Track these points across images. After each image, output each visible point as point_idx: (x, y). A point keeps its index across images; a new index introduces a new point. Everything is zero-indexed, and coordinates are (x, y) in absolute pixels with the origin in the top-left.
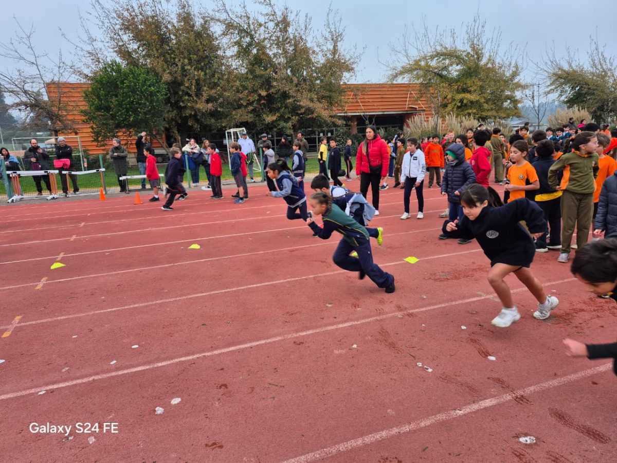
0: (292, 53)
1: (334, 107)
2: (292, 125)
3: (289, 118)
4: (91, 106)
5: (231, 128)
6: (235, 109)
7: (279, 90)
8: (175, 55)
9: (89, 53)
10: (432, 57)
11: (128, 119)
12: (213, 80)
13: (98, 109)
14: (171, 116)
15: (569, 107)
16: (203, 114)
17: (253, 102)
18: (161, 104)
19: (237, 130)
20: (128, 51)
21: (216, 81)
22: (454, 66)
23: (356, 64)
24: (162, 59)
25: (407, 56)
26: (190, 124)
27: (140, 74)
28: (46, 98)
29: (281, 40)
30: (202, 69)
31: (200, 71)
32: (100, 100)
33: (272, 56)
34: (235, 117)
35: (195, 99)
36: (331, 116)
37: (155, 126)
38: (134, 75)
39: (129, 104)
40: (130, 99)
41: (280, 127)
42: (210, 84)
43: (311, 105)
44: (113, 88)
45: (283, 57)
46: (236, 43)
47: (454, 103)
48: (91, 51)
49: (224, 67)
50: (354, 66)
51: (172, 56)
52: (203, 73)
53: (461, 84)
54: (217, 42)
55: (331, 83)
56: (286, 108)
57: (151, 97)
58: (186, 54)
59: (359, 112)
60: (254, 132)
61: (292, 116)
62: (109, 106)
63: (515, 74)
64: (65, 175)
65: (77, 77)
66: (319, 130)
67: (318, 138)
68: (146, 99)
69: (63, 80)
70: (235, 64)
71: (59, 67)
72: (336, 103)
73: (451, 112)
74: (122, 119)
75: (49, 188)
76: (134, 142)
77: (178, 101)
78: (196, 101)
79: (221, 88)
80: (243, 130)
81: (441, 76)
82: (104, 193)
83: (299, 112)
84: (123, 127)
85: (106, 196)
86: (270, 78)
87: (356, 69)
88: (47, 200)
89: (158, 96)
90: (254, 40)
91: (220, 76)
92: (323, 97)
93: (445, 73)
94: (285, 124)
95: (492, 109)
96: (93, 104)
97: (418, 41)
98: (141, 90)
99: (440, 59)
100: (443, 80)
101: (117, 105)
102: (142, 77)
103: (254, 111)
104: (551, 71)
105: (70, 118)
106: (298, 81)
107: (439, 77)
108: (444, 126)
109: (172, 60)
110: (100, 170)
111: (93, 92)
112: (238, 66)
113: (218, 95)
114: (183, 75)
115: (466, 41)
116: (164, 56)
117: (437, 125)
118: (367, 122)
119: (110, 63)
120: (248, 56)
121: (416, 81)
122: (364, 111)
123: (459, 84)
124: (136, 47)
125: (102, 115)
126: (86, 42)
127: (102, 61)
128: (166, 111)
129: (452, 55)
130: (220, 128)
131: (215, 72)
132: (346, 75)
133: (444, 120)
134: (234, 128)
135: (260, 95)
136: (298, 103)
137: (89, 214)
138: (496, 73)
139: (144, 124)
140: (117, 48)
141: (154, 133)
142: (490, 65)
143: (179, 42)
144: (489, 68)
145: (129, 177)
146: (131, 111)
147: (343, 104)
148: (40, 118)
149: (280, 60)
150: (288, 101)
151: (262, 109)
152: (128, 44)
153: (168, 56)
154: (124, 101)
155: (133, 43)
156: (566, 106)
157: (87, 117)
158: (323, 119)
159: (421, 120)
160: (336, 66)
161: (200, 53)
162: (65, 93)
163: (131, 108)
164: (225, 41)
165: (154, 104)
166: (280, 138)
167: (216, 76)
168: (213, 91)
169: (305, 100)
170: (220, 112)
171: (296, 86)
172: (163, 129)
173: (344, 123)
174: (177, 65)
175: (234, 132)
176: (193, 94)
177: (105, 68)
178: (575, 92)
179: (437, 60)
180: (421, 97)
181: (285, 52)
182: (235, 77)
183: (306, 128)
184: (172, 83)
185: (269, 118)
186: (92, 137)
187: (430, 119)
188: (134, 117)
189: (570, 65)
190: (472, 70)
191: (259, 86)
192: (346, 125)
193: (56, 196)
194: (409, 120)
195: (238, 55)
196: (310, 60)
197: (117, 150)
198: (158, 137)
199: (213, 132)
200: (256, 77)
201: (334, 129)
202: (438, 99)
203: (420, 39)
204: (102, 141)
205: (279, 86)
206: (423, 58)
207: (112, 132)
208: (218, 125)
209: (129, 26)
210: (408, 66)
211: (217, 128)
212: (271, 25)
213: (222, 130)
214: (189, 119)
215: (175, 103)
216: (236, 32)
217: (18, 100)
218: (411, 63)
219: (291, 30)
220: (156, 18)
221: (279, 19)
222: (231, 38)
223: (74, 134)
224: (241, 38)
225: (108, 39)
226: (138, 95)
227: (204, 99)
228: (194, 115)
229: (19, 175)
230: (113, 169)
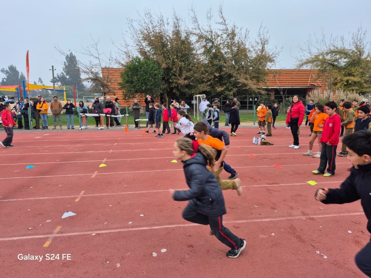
0: (236, 51)
1: (260, 83)
2: (233, 93)
3: (231, 89)
5: (197, 94)
6: (200, 84)
7: (227, 73)
8: (169, 54)
9: (125, 52)
10: (327, 54)
11: (142, 88)
12: (189, 67)
13: (127, 82)
14: (164, 87)
16: (182, 86)
17: (211, 79)
18: (160, 80)
19: (200, 95)
20: (145, 51)
21: (191, 68)
22: (342, 59)
23: (276, 58)
24: (162, 56)
25: (310, 53)
26: (174, 91)
27: (150, 64)
28: (101, 76)
29: (230, 44)
30: (183, 61)
31: (182, 62)
32: (128, 77)
33: (224, 53)
34: (200, 88)
35: (178, 77)
36: (258, 89)
37: (155, 92)
38: (147, 64)
39: (143, 80)
40: (144, 77)
41: (225, 94)
42: (187, 69)
43: (246, 82)
44: (135, 71)
45: (230, 54)
46: (203, 46)
47: (342, 82)
48: (126, 52)
49: (195, 60)
50: (275, 59)
51: (168, 54)
52: (184, 63)
53: (347, 71)
54: (193, 46)
55: (259, 68)
56: (230, 83)
57: (155, 76)
58: (175, 53)
59: (276, 87)
60: (210, 97)
61: (233, 88)
62: (133, 81)
64: (108, 117)
65: (118, 65)
66: (250, 96)
67: (249, 101)
68: (152, 77)
69: (111, 66)
70: (202, 58)
71: (110, 60)
72: (262, 80)
73: (340, 89)
74: (138, 88)
76: (144, 100)
77: (169, 79)
78: (179, 79)
79: (193, 72)
80: (204, 96)
81: (333, 65)
82: (127, 128)
83: (238, 86)
84: (139, 92)
85: (128, 130)
86: (222, 66)
87: (276, 61)
88: (98, 129)
89: (158, 76)
90: (214, 45)
91: (193, 65)
92: (253, 77)
93: (336, 63)
94: (228, 93)
96: (125, 80)
98: (150, 72)
99: (333, 55)
100: (335, 68)
101: (137, 80)
102: (151, 66)
103: (211, 85)
105: (112, 86)
106: (239, 67)
107: (331, 66)
108: (334, 97)
109: (168, 56)
110: (126, 115)
111: (125, 73)
112: (204, 59)
113: (191, 76)
114: (173, 64)
115: (352, 44)
116: (163, 54)
117: (329, 96)
118: (282, 93)
119: (135, 58)
120: (210, 54)
121: (316, 68)
122: (280, 86)
123: (346, 70)
124: (149, 49)
125: (128, 86)
126: (124, 46)
127: (131, 57)
128: (162, 84)
129: (343, 53)
131: (190, 63)
132: (269, 64)
133: (334, 93)
134: (198, 94)
135: (215, 76)
136: (238, 81)
137: (119, 139)
139: (150, 91)
140: (139, 50)
141: (155, 96)
142: (369, 59)
143: (172, 47)
144: (368, 61)
145: (140, 120)
146: (144, 84)
147: (266, 81)
148: (98, 86)
149: (228, 56)
150: (231, 79)
151: (216, 84)
152: (145, 48)
153: (165, 54)
154: (141, 78)
155: (148, 47)
157: (121, 86)
158: (252, 90)
159: (319, 93)
160: (263, 58)
161: (183, 53)
162: (111, 73)
163: (144, 82)
164: (197, 45)
165: (156, 80)
166: (226, 101)
167: (191, 65)
168: (189, 73)
169: (242, 79)
170: (191, 85)
171: (237, 70)
172: (159, 94)
173: (266, 93)
174: (170, 59)
175: (198, 97)
176: (177, 75)
177: (133, 60)
179: (331, 55)
180: (319, 78)
181: (232, 50)
182: (202, 65)
183: (242, 95)
184: (167, 69)
185: (219, 89)
186: (122, 97)
187: (325, 92)
188: (145, 87)
190: (356, 62)
191: (215, 71)
192: (268, 94)
193: (103, 128)
194: (310, 92)
195: (204, 53)
196: (247, 55)
197: (136, 105)
198: (156, 98)
199: (187, 96)
200: (213, 65)
201: (259, 96)
202: (331, 80)
203: (319, 43)
204: (127, 99)
205: (227, 70)
206: (321, 54)
207: (133, 95)
208: (190, 92)
209: (146, 38)
210: (311, 59)
211: (189, 94)
212: (225, 36)
213: (192, 95)
214: (174, 89)
215: (167, 80)
216: (204, 40)
217: (88, 77)
218: (312, 57)
219: (236, 38)
220: (161, 34)
221: (229, 32)
222: (201, 44)
223: (114, 95)
224: (206, 44)
225: (135, 45)
226: (148, 75)
227: (183, 78)
228: (177, 87)
229: (86, 116)
230: (132, 115)
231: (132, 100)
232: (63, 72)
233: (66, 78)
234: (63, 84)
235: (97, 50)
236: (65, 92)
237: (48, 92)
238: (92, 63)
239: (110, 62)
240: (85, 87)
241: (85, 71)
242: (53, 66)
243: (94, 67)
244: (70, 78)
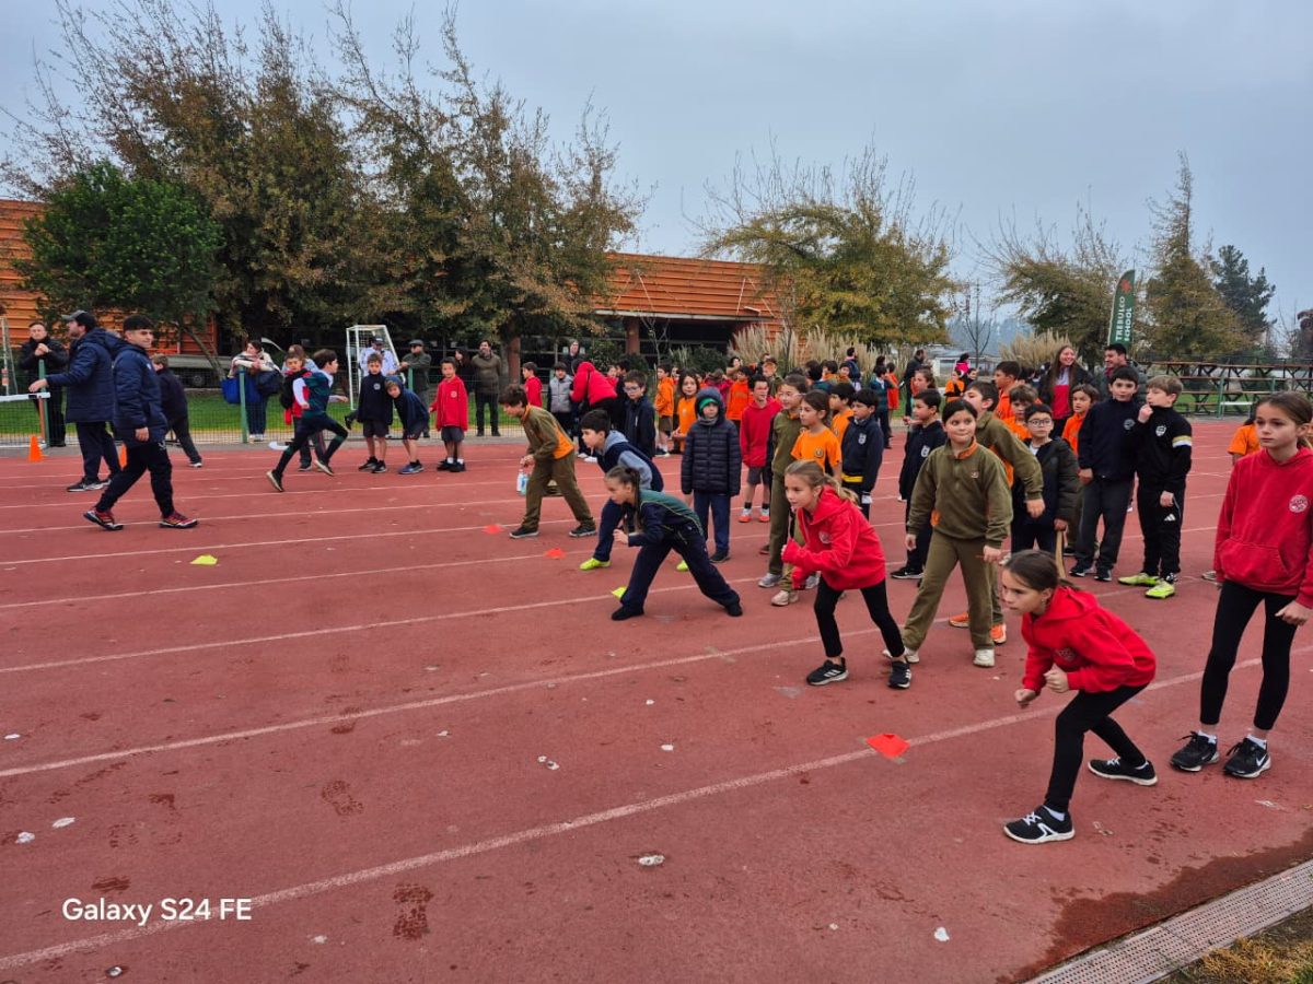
0: (505, 181)
1: (589, 297)
2: (498, 327)
3: (493, 312)
4: (40, 253)
6: (374, 284)
7: (474, 253)
8: (246, 163)
9: (49, 139)
10: (786, 218)
11: (126, 288)
12: (328, 222)
13: (57, 261)
14: (228, 288)
15: (1039, 332)
16: (302, 290)
17: (416, 272)
19: (371, 328)
20: (141, 143)
21: (335, 224)
22: (828, 237)
23: (636, 217)
24: (217, 169)
25: (739, 210)
26: (271, 308)
29: (484, 153)
30: (306, 197)
31: (301, 200)
32: (63, 242)
33: (463, 184)
34: (373, 300)
35: (285, 256)
36: (581, 315)
37: (189, 308)
38: (148, 197)
39: (131, 258)
40: (134, 247)
41: (471, 328)
42: (322, 228)
43: (539, 289)
44: (95, 221)
45: (486, 188)
46: (387, 150)
47: (824, 308)
48: (54, 136)
49: (355, 198)
50: (633, 220)
51: (241, 164)
52: (307, 205)
53: (838, 273)
54: (345, 145)
55: (584, 250)
56: (486, 291)
57: (183, 246)
58: (272, 163)
59: (636, 311)
61: (499, 308)
62: (84, 258)
63: (939, 262)
65: (15, 188)
66: (561, 340)
68: (172, 249)
70: (384, 193)
72: (594, 289)
73: (818, 327)
74: (111, 288)
77: (247, 258)
78: (288, 262)
79: (347, 239)
81: (802, 254)
83: (513, 301)
84: (114, 305)
86: (455, 227)
87: (636, 226)
89: (200, 244)
90: (427, 149)
91: (346, 215)
92: (566, 276)
93: (810, 249)
94: (482, 323)
95: (894, 326)
96: (46, 251)
97: (761, 184)
99: (802, 223)
100: (806, 262)
101: (103, 256)
102: (165, 204)
103: (417, 291)
104: (1008, 260)
106: (515, 238)
107: (797, 256)
108: (803, 350)
109: (240, 173)
111: (48, 225)
112: (391, 198)
113: (338, 253)
114: (262, 205)
115: (851, 193)
116: (222, 163)
117: (788, 349)
118: (652, 333)
119: (95, 165)
120: (413, 179)
121: (756, 261)
122: (653, 309)
123: (834, 272)
124: (160, 137)
125: (64, 276)
126: (44, 115)
127: (76, 159)
128: (215, 278)
129: (824, 217)
130: (340, 321)
131: (334, 205)
132: (616, 236)
133: (802, 339)
134: (364, 323)
135: (430, 260)
136: (512, 284)
138: (905, 258)
139: (163, 302)
140: (117, 135)
141: (186, 324)
142: (893, 242)
143: (259, 137)
144: (892, 247)
146: (138, 274)
147: (608, 293)
149: (478, 194)
150: (491, 278)
151: (437, 289)
152: (143, 130)
153: (230, 165)
154: (121, 250)
155: (155, 128)
156: (1031, 329)
157: (28, 277)
158: (562, 318)
160: (596, 216)
161: (305, 164)
163: (135, 265)
164: (362, 144)
165: (190, 261)
167: (336, 213)
168: (327, 245)
169: (526, 279)
170: (340, 287)
171: (512, 247)
172: (204, 315)
173: (608, 330)
174: (249, 184)
175: (360, 332)
177: (84, 174)
178: (1051, 303)
179: (795, 223)
180: (766, 292)
181: (492, 178)
182: (381, 218)
183: (529, 335)
184: (235, 219)
185: (449, 309)
187: (777, 334)
188: (141, 285)
189: (1042, 253)
190: (859, 248)
191: (430, 242)
192: (613, 335)
194: (737, 335)
195: (392, 175)
196: (546, 199)
198: (194, 329)
199: (323, 328)
200: (424, 223)
202: (792, 299)
203: (766, 180)
205: (472, 244)
206: (770, 217)
208: (334, 314)
209: (145, 91)
210: (741, 230)
211: (333, 320)
212: (466, 123)
214: (270, 298)
215: (239, 262)
216: (390, 129)
218: (745, 224)
219: (505, 136)
220: (212, 82)
221: (482, 113)
222: (376, 141)
224: (398, 141)
225: (94, 115)
226: (153, 239)
227: (303, 259)
228: (280, 290)
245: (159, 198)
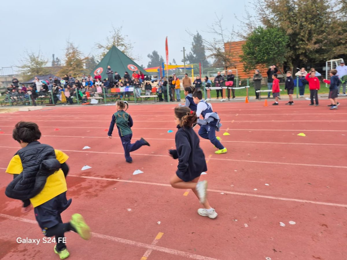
4: (245, 53)
5: (331, 59)
6: (335, 46)
8: (296, 17)
11: (264, 58)
12: (321, 29)
13: (248, 54)
14: (289, 54)
16: (311, 52)
18: (284, 48)
19: (336, 60)
20: (268, 20)
21: (323, 29)
24: (288, 21)
26: (301, 58)
27: (274, 32)
28: (223, 51)
30: (314, 23)
32: (250, 49)
34: (335, 51)
35: (307, 42)
37: (279, 61)
38: (270, 33)
39: (265, 50)
40: (266, 47)
42: (318, 32)
44: (257, 42)
48: (248, 23)
49: (330, 19)
52: (314, 25)
57: (279, 44)
58: (304, 15)
62: (254, 52)
64: (230, 89)
65: (240, 38)
68: (276, 46)
69: (233, 41)
70: (339, 16)
71: (232, 34)
74: (260, 59)
75: (222, 96)
76: (266, 71)
77: (295, 45)
78: (307, 44)
79: (327, 33)
82: (248, 99)
84: (260, 63)
85: (248, 101)
88: (220, 101)
89: (283, 43)
91: (327, 26)
96: (246, 52)
98: (273, 41)
101: (258, 51)
102: (275, 34)
105: (234, 60)
109: (294, 21)
110: (247, 87)
111: (247, 45)
112: (342, 17)
113: (324, 38)
114: (300, 29)
116: (289, 19)
119: (258, 28)
124: (273, 16)
125: (249, 57)
126: (246, 18)
127: (253, 27)
128: (286, 52)
131: (323, 23)
134: (333, 59)
137: (240, 110)
139: (272, 61)
140: (262, 19)
141: (278, 66)
143: (300, 9)
145: (261, 91)
146: (266, 54)
148: (220, 61)
152: (269, 16)
153: (292, 19)
154: (263, 48)
155: (272, 14)
157: (242, 59)
161: (314, 13)
162: (233, 47)
163: (266, 52)
165: (280, 48)
167: (324, 26)
168: (320, 36)
170: (323, 49)
172: (283, 63)
174: (297, 23)
175: (333, 62)
176: (306, 40)
177: (255, 31)
182: (338, 24)
184: (292, 34)
186: (243, 69)
188: (267, 57)
193: (224, 100)
197: (257, 76)
198: (280, 67)
199: (317, 63)
204: (248, 71)
207: (254, 66)
208: (320, 58)
209: (270, 5)
213: (323, 61)
214: (301, 56)
215: (293, 46)
217: (212, 53)
223: (234, 68)
225: (258, 15)
226: (271, 44)
227: (313, 42)
228: (304, 53)
229: (210, 89)
230: (253, 86)
231: (253, 72)
232: (192, 52)
233: (193, 57)
234: (191, 63)
235: (220, 26)
236: (192, 69)
237: (180, 70)
238: (217, 40)
239: (233, 36)
240: (208, 63)
241: (209, 48)
242: (184, 48)
243: (217, 43)
244: (196, 57)
245: (273, 32)
